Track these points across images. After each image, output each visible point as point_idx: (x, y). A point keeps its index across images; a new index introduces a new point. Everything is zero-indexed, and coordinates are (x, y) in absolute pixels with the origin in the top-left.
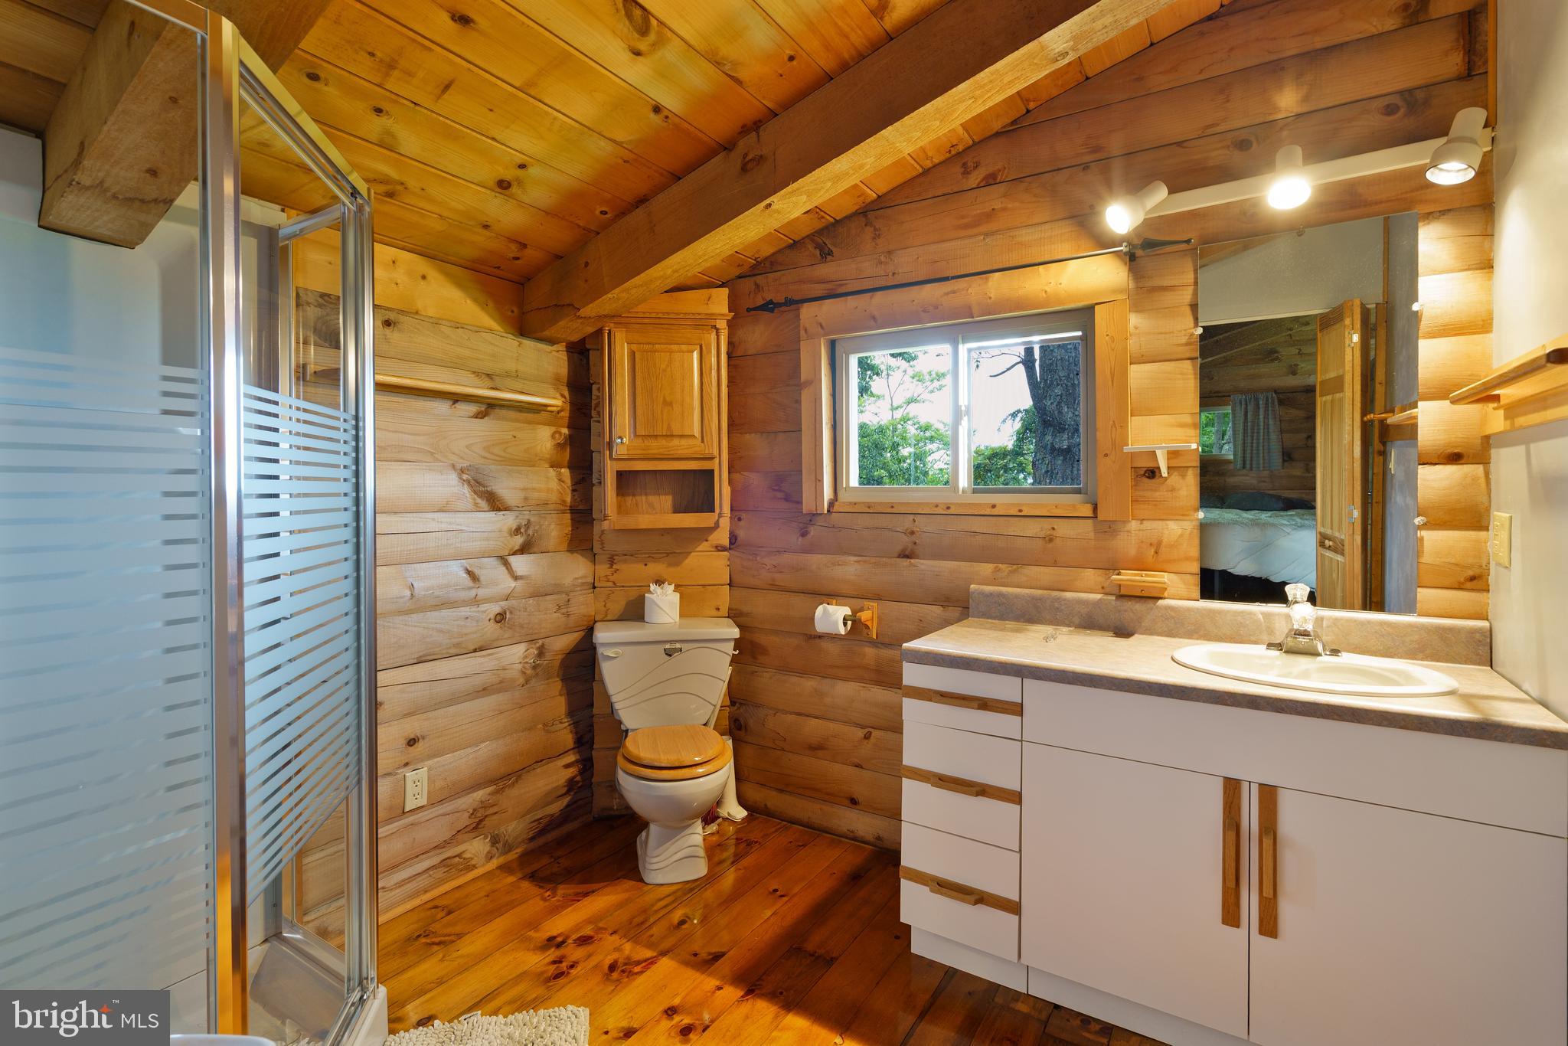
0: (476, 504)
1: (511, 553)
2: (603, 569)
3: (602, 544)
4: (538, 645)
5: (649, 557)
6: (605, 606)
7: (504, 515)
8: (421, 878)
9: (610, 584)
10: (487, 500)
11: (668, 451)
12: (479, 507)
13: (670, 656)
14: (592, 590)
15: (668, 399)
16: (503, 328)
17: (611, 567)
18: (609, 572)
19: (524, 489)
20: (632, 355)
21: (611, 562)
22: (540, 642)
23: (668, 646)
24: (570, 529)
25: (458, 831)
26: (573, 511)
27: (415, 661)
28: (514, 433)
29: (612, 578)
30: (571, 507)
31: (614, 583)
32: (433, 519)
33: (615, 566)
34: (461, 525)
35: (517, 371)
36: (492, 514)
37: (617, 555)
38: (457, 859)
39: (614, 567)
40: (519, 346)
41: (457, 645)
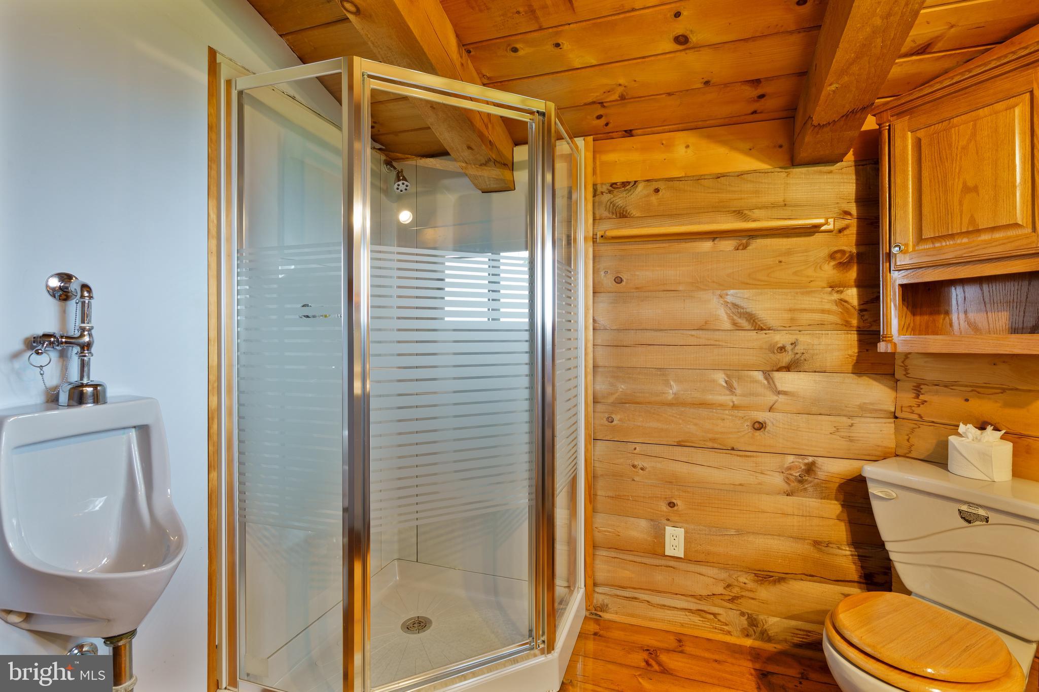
0: (734, 324)
1: (775, 369)
2: (907, 398)
3: (906, 370)
4: (806, 461)
5: (972, 391)
6: (908, 440)
7: (766, 334)
8: (676, 612)
9: (915, 417)
10: (747, 320)
11: (972, 252)
12: (739, 326)
13: (969, 522)
14: (892, 420)
15: (970, 184)
16: (770, 165)
17: (917, 397)
18: (914, 402)
19: (791, 310)
20: (918, 144)
21: (918, 390)
22: (810, 459)
23: (964, 508)
24: (856, 351)
25: (714, 595)
26: (861, 332)
27: (676, 444)
28: (780, 258)
29: (917, 410)
30: (858, 327)
31: (920, 416)
32: (692, 336)
33: (922, 397)
34: (719, 341)
35: (784, 201)
36: (753, 334)
37: (924, 384)
38: (712, 617)
39: (920, 398)
40: (787, 176)
41: (713, 440)
